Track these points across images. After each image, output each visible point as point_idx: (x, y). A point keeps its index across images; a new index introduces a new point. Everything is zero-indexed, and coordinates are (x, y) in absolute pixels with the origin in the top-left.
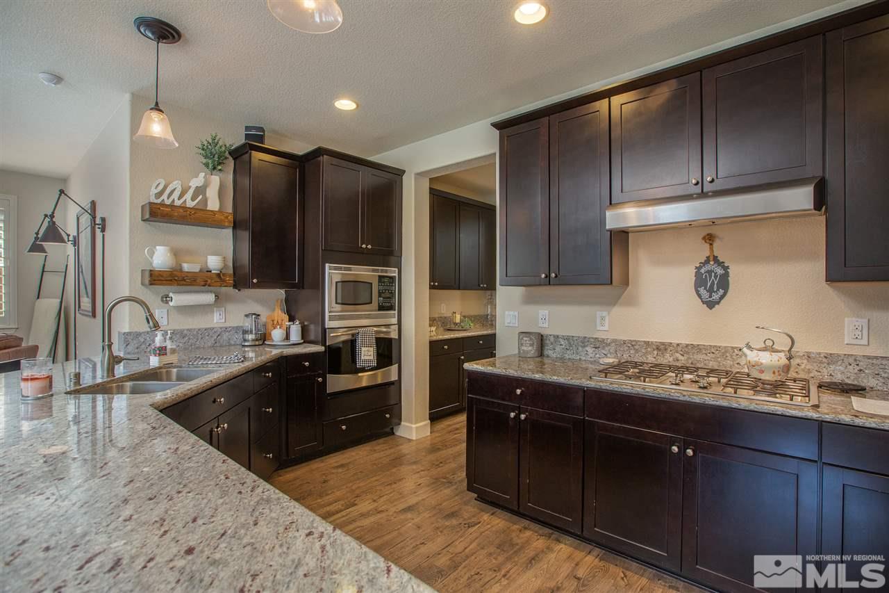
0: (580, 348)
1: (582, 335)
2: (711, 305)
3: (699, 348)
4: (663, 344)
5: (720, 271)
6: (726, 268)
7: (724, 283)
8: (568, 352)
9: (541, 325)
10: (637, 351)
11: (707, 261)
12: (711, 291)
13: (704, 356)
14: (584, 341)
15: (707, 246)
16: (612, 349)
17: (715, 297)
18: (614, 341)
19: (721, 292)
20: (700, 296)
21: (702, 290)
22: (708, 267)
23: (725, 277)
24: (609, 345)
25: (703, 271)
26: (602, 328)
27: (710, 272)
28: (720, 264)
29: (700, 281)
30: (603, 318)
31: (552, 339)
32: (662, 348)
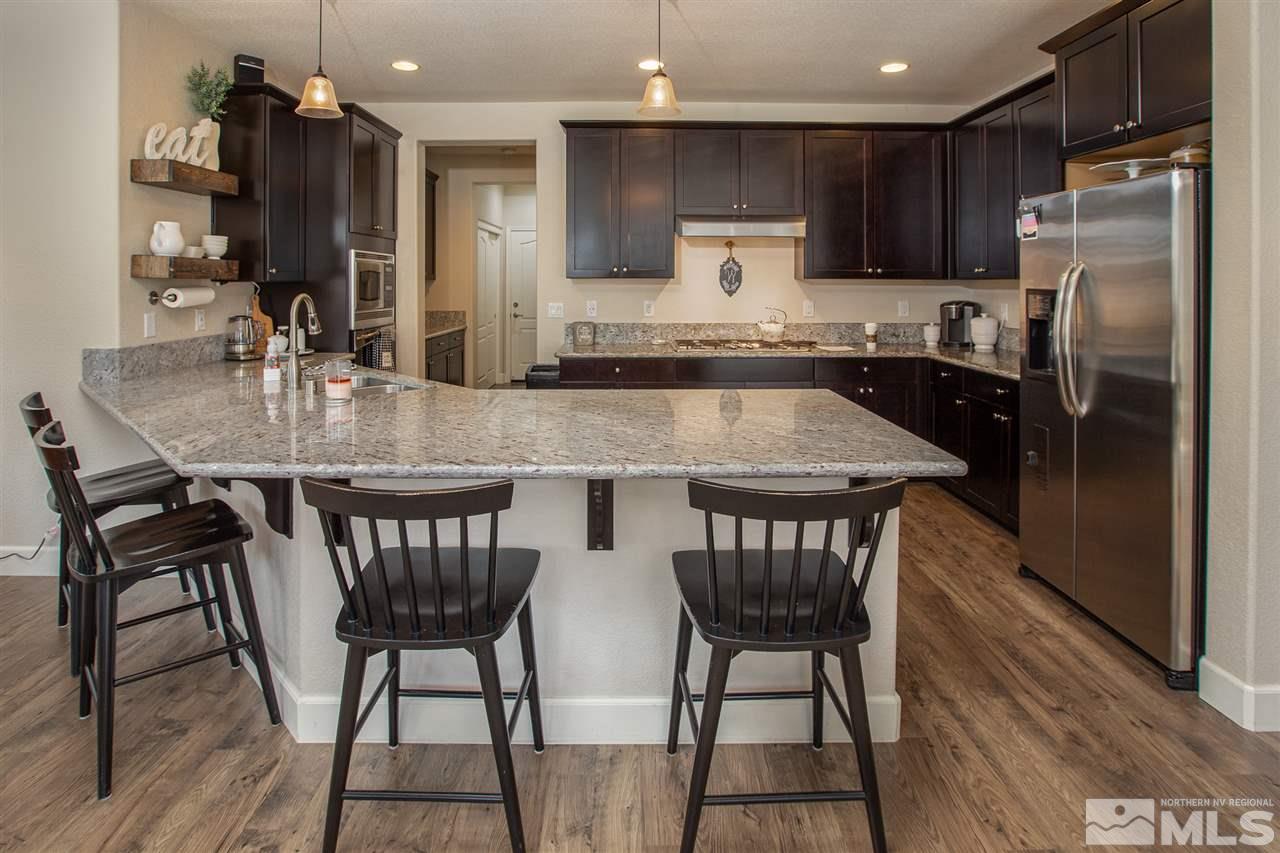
0: (630, 334)
1: (630, 321)
2: (730, 293)
3: (723, 326)
4: (699, 325)
5: (736, 269)
6: (740, 267)
7: (739, 278)
8: (619, 338)
9: (589, 314)
10: (679, 332)
11: (728, 262)
12: (730, 283)
13: (726, 332)
14: (634, 327)
15: (728, 250)
16: (658, 332)
17: (734, 287)
18: (660, 325)
19: (737, 283)
20: (723, 287)
21: (725, 283)
22: (728, 266)
23: (739, 273)
24: (655, 329)
25: (725, 268)
26: (647, 315)
27: (730, 269)
28: (736, 263)
29: (723, 277)
30: (649, 307)
31: (602, 327)
32: (697, 327)
